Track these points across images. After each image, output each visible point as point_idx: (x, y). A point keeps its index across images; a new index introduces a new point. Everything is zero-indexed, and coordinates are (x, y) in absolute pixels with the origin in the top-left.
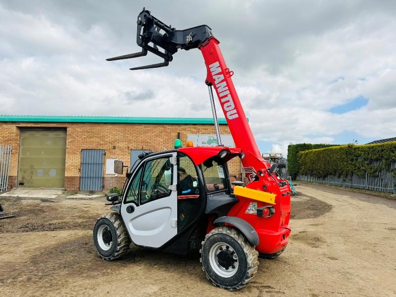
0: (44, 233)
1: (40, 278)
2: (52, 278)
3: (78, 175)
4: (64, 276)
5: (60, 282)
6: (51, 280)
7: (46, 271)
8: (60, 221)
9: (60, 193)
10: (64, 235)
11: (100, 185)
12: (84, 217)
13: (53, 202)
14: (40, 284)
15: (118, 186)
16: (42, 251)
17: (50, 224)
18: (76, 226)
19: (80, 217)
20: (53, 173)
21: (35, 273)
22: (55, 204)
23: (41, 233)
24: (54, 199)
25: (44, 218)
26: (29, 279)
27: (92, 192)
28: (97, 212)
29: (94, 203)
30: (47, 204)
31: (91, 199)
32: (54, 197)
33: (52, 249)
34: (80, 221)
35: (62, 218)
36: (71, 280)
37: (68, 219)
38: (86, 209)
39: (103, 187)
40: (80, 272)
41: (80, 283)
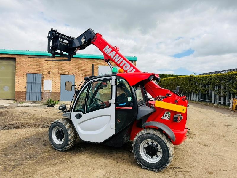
0: (7, 130)
1: (14, 168)
2: (23, 167)
3: (24, 90)
4: (31, 164)
5: (30, 170)
6: (23, 169)
7: (17, 161)
8: (16, 122)
9: (12, 102)
10: (22, 132)
11: (40, 97)
12: (33, 119)
13: (8, 108)
14: (15, 173)
15: (52, 98)
16: (9, 145)
17: (10, 124)
18: (29, 126)
19: (30, 119)
20: (7, 89)
21: (8, 163)
22: (10, 110)
23: (5, 131)
24: (8, 106)
25: (4, 120)
26: (5, 169)
27: (35, 102)
28: (41, 115)
29: (37, 109)
30: (4, 110)
31: (34, 106)
32: (8, 105)
33: (16, 143)
34: (31, 122)
35: (18, 120)
36: (38, 168)
37: (22, 121)
38: (33, 113)
39: (42, 99)
40: (43, 161)
41: (46, 170)
